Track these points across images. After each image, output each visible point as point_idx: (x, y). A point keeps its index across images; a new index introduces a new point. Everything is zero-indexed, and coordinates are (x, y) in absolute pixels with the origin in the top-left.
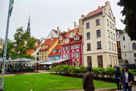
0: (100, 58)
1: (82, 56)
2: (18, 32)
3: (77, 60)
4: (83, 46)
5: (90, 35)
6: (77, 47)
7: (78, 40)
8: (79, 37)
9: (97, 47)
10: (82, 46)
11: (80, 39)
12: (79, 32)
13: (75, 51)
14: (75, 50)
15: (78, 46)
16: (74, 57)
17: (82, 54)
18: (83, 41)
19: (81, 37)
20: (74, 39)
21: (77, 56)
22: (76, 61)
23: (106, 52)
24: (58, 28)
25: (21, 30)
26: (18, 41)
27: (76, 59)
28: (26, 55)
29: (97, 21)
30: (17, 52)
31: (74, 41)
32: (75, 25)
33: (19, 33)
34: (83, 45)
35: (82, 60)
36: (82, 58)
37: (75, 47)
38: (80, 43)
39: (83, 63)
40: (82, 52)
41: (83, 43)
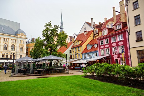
1: (129, 51)
2: (46, 27)
4: (130, 36)
7: (121, 29)
8: (121, 24)
10: (127, 36)
11: (123, 27)
12: (121, 19)
13: (117, 45)
14: (117, 43)
15: (121, 37)
16: (116, 53)
17: (128, 48)
18: (128, 30)
19: (125, 25)
20: (114, 29)
21: (120, 51)
22: (119, 57)
24: (92, 19)
25: (49, 25)
26: (47, 38)
27: (120, 55)
28: (56, 53)
30: (46, 50)
31: (115, 31)
32: (114, 10)
33: (48, 29)
34: (129, 35)
35: (129, 56)
36: (129, 53)
37: (116, 39)
38: (124, 32)
39: (130, 60)
40: (128, 45)
41: (128, 32)
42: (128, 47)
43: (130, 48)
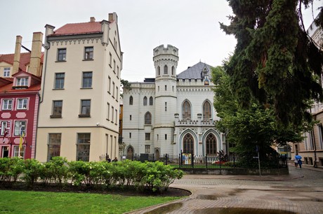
0: (84, 139)
1: (34, 132)
3: (16, 141)
4: (41, 105)
5: (63, 78)
6: (21, 104)
7: (26, 87)
8: (30, 78)
9: (78, 113)
10: (36, 105)
11: (32, 86)
12: (31, 65)
13: (13, 116)
14: (13, 114)
15: (25, 102)
16: (6, 134)
17: (35, 127)
18: (41, 92)
19: (37, 81)
20: (12, 83)
21: (17, 132)
22: (12, 143)
23: (101, 125)
27: (14, 138)
29: (88, 50)
31: (14, 88)
32: (18, 43)
34: (40, 103)
35: (33, 142)
36: (34, 137)
37: (12, 104)
38: (33, 96)
39: (33, 149)
40: (35, 122)
41: (40, 97)
42: (35, 124)
43: (37, 127)
